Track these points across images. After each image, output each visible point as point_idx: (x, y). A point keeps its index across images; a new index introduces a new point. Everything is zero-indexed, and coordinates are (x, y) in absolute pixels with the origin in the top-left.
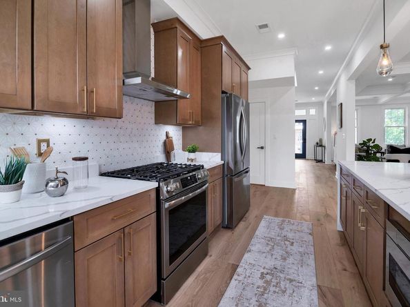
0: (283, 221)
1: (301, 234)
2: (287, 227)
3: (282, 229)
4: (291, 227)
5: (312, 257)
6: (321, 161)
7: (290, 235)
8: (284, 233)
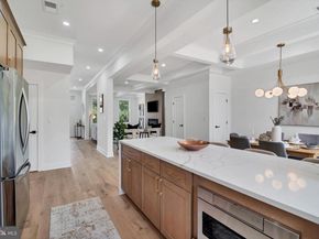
0: (74, 205)
1: (97, 212)
2: (81, 211)
3: (76, 216)
4: (84, 209)
5: (115, 231)
6: (80, 138)
7: (87, 219)
8: (81, 219)
